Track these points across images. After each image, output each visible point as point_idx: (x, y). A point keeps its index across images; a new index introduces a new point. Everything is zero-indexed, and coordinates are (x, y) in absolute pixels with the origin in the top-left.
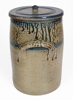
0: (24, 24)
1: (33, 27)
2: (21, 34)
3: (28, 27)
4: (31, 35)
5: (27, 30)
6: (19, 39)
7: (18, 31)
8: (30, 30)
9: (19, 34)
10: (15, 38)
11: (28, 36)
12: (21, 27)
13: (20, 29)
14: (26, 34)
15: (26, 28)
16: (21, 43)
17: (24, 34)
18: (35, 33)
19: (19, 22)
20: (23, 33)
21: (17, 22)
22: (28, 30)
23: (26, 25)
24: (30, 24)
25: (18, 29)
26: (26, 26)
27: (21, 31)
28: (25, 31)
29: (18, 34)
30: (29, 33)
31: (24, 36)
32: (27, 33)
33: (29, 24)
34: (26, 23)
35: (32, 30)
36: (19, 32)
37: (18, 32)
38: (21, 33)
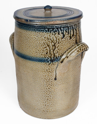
0: (64, 29)
1: (73, 30)
2: (61, 43)
3: (68, 31)
4: (72, 40)
5: (68, 36)
6: (59, 49)
7: (56, 40)
8: (70, 34)
9: (59, 43)
10: (50, 51)
11: (69, 42)
12: (60, 33)
13: (58, 36)
14: (67, 41)
15: (67, 34)
16: (61, 53)
17: (65, 42)
18: (75, 36)
19: (57, 28)
20: (63, 41)
21: (53, 29)
22: (68, 34)
23: (66, 29)
24: (71, 27)
25: (56, 38)
26: (67, 31)
27: (60, 39)
28: (66, 37)
29: (56, 45)
30: (70, 38)
31: (65, 44)
32: (68, 39)
33: (69, 28)
34: (67, 27)
35: (73, 34)
36: (58, 40)
37: (55, 42)
38: (61, 41)
